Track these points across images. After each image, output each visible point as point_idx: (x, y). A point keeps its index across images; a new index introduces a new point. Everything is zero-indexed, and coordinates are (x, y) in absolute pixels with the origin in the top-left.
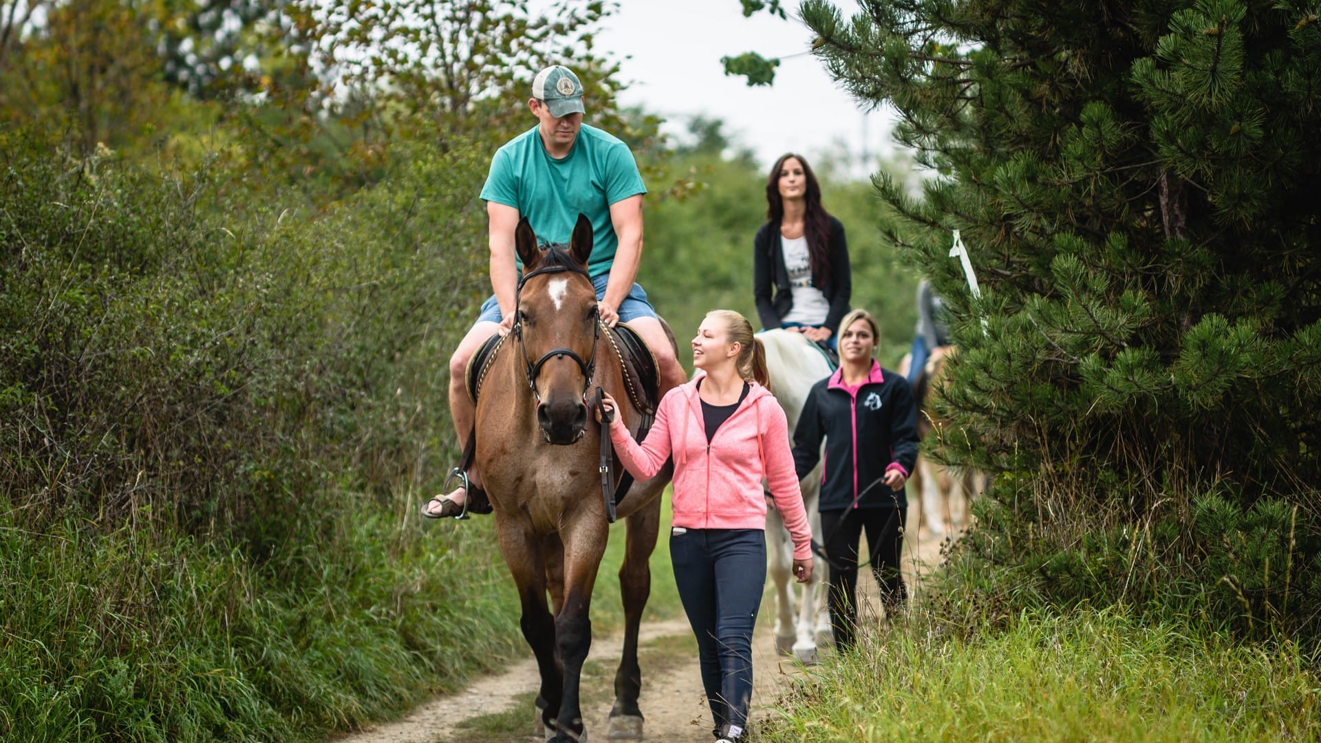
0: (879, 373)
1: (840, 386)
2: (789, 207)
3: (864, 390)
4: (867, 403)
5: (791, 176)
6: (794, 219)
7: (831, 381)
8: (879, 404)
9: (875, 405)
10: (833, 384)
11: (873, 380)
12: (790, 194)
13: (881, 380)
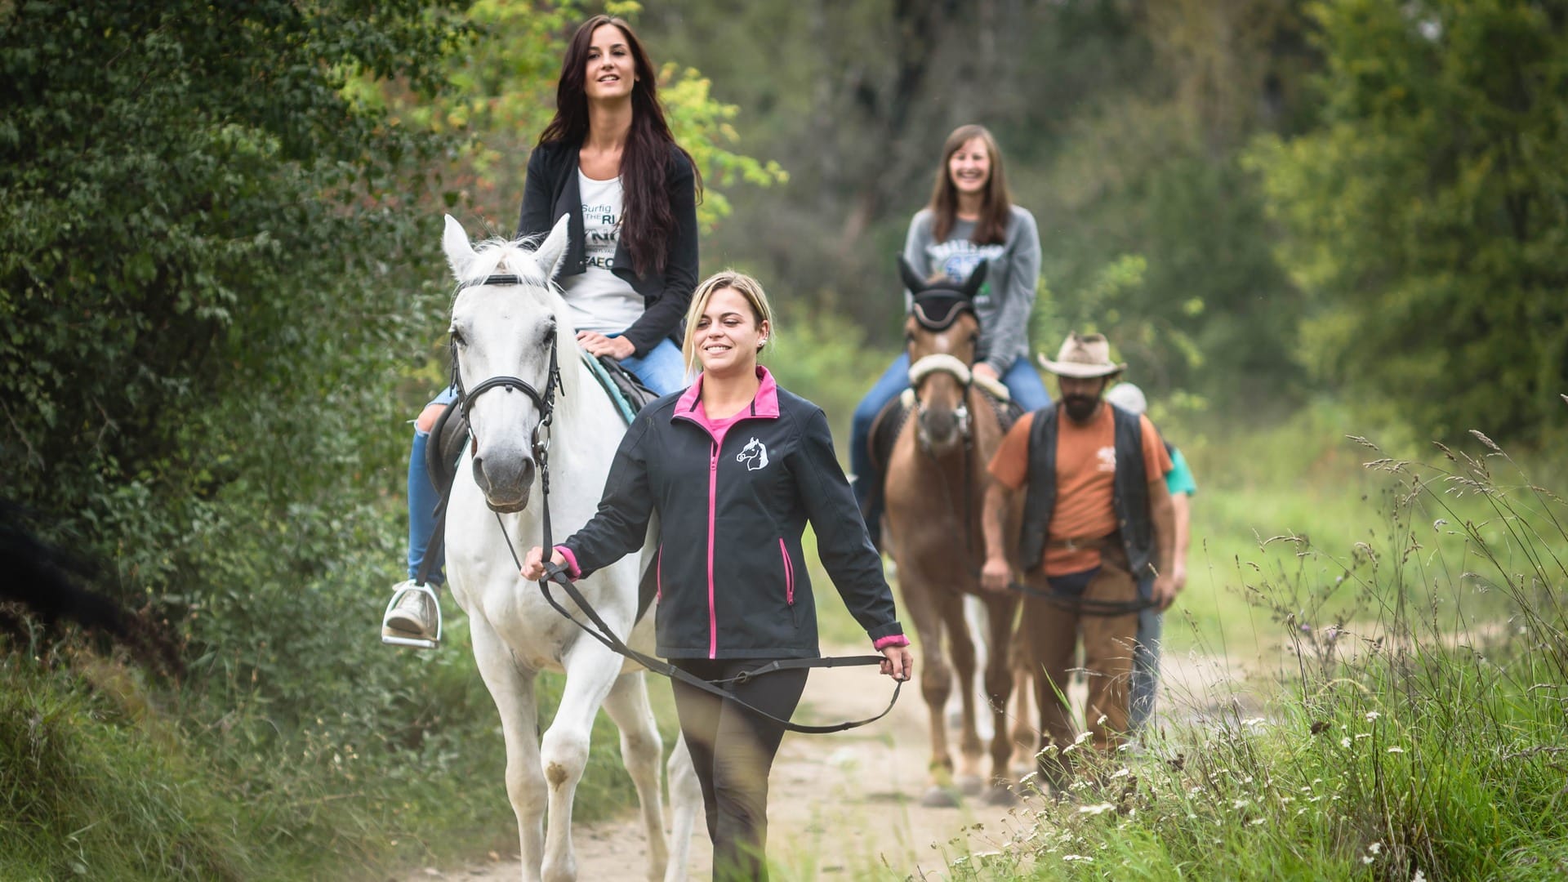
0: (772, 398)
1: (694, 416)
2: (600, 118)
3: (742, 428)
4: (741, 458)
5: (607, 59)
6: (606, 143)
7: (680, 404)
8: (764, 461)
9: (756, 462)
10: (682, 410)
11: (760, 412)
12: (603, 90)
13: (776, 413)
